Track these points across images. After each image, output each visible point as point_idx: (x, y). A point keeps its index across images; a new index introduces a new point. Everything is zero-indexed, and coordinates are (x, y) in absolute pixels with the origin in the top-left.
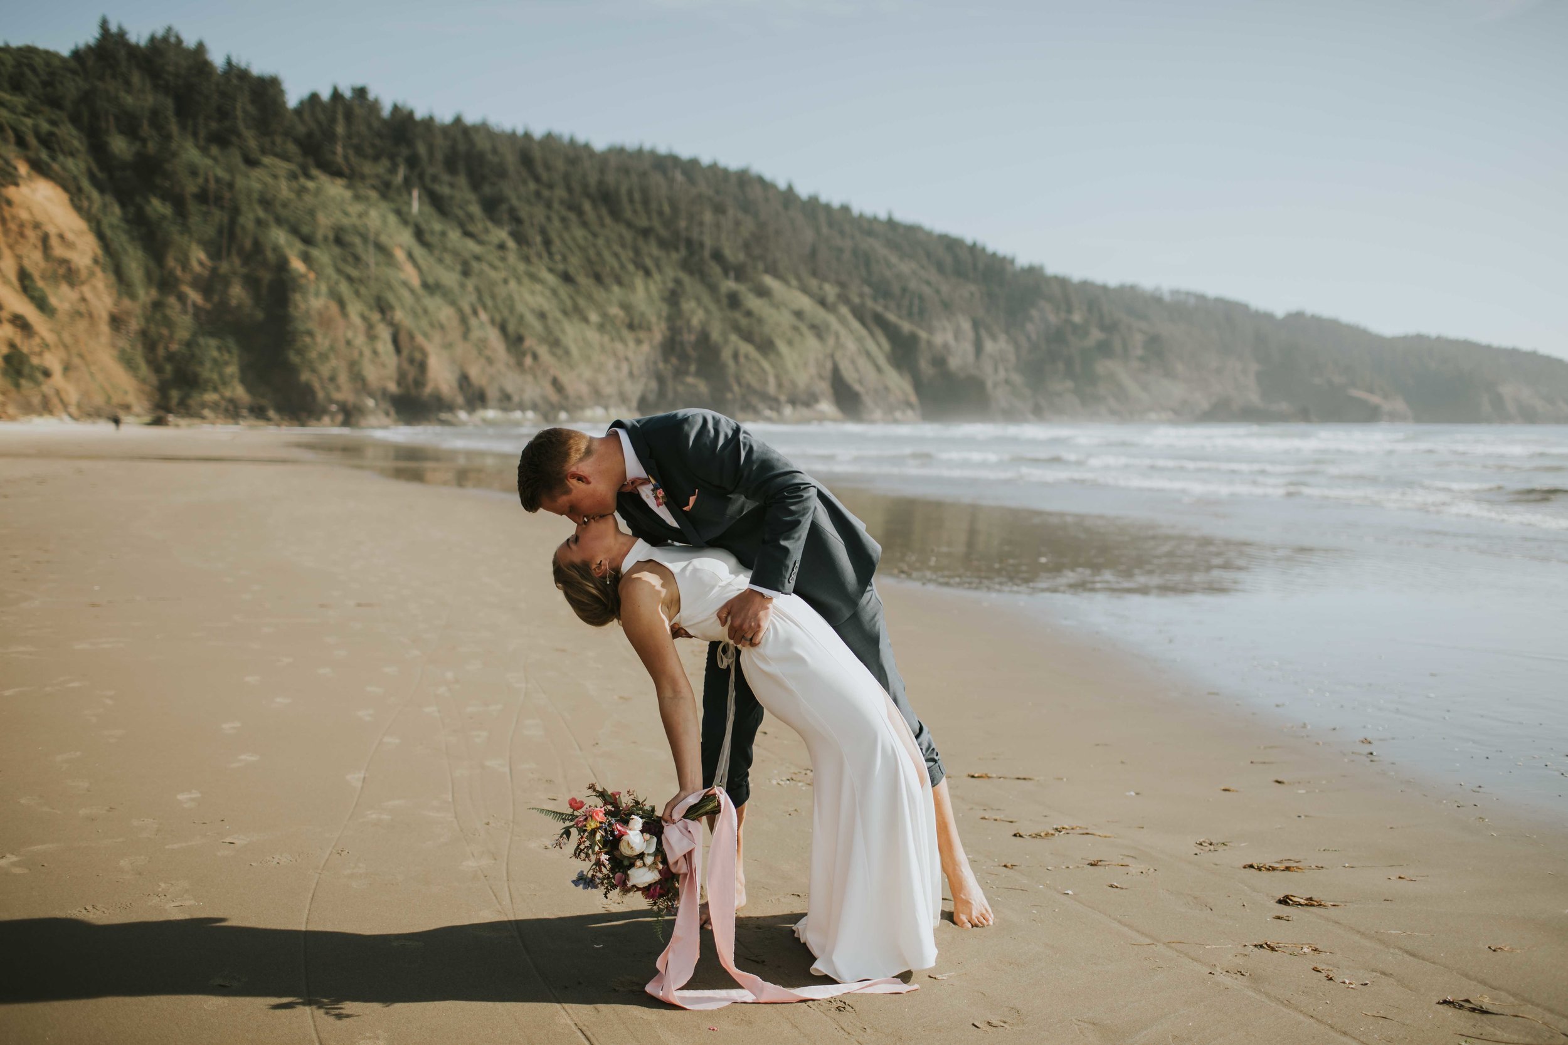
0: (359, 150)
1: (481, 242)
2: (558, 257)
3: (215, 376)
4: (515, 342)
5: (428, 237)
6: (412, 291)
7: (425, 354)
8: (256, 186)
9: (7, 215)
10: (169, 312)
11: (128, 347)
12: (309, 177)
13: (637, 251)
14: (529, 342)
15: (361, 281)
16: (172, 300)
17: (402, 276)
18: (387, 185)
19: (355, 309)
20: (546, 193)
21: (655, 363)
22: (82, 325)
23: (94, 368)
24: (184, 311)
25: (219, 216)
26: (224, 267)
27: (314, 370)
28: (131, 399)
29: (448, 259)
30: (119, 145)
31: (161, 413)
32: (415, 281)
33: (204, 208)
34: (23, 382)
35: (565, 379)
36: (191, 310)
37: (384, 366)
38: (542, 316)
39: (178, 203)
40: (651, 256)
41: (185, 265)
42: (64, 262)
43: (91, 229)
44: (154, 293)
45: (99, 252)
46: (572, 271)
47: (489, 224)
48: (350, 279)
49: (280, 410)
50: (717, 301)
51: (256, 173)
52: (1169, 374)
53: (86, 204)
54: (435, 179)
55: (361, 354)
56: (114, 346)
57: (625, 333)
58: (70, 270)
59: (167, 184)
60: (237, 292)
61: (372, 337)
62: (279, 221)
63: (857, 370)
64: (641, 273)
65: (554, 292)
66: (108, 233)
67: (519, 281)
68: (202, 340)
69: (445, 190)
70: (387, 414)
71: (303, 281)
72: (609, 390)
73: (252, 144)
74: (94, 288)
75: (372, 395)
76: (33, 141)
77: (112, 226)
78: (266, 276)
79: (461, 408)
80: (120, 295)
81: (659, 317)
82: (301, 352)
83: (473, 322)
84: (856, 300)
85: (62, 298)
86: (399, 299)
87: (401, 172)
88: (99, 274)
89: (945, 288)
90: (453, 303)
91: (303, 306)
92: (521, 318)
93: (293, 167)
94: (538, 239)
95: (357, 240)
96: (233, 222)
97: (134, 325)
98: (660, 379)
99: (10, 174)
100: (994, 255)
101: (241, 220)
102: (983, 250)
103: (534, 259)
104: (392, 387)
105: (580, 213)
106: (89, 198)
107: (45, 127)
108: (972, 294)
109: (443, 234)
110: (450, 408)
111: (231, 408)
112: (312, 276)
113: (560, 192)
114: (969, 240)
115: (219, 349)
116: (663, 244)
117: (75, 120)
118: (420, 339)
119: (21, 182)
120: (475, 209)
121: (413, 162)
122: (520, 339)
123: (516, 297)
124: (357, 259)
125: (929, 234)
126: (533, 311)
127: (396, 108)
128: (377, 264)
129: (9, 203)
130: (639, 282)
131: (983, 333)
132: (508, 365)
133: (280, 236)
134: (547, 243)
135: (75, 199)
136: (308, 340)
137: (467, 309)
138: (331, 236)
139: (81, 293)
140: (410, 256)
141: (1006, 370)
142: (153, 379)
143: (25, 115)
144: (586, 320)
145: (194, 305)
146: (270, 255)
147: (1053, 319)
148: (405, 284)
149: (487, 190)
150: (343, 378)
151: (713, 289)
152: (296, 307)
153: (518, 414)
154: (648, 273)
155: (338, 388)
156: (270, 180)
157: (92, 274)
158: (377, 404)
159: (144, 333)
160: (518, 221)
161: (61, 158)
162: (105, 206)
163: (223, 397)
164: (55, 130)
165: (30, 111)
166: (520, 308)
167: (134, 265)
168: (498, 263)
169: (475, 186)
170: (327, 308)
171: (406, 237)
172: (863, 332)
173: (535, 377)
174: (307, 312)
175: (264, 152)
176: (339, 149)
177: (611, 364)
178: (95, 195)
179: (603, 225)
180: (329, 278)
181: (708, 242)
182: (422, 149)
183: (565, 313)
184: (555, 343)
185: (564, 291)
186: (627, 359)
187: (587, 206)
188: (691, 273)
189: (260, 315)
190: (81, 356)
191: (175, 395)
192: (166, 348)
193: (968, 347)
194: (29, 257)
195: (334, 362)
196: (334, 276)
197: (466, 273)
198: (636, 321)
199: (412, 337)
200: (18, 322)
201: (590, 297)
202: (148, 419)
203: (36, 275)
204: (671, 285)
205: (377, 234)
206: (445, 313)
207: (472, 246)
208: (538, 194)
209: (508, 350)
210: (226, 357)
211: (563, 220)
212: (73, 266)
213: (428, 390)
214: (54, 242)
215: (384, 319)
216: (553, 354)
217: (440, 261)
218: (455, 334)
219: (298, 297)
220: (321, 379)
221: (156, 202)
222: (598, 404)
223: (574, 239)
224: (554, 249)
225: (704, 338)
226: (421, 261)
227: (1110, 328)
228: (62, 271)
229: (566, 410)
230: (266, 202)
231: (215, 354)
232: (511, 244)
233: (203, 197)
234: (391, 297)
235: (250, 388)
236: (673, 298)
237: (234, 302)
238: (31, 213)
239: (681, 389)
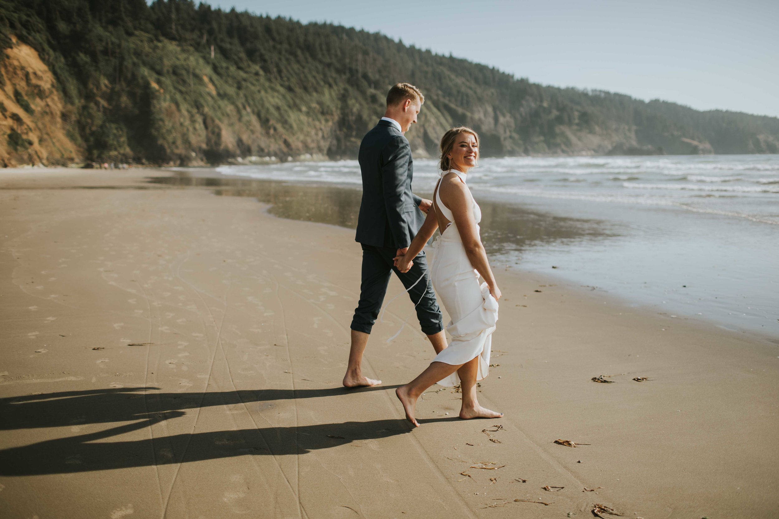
0: (183, 27)
1: (246, 72)
2: (285, 79)
3: (115, 143)
4: (265, 122)
5: (220, 70)
6: (212, 97)
7: (220, 129)
8: (132, 46)
9: (7, 63)
10: (91, 111)
11: (71, 130)
12: (159, 41)
13: (325, 75)
14: (272, 122)
15: (187, 93)
16: (92, 105)
17: (207, 90)
18: (198, 44)
19: (184, 107)
20: (278, 46)
21: (335, 131)
22: (47, 118)
23: (54, 140)
24: (99, 111)
25: (114, 61)
26: (118, 88)
27: (164, 139)
28: (74, 155)
29: (230, 81)
30: (62, 27)
31: (89, 162)
32: (214, 92)
33: (106, 58)
34: (19, 148)
35: (290, 140)
36: (102, 109)
37: (199, 135)
38: (278, 108)
39: (93, 55)
40: (332, 77)
41: (98, 87)
42: (37, 86)
43: (50, 69)
44: (83, 101)
45: (54, 81)
46: (292, 86)
47: (250, 63)
48: (181, 92)
49: (148, 159)
50: (366, 99)
51: (132, 39)
52: (592, 132)
53: (47, 57)
54: (222, 40)
55: (188, 130)
56: (64, 128)
57: (320, 116)
58: (40, 90)
59: (87, 46)
60: (125, 100)
61: (193, 121)
62: (145, 64)
63: (436, 133)
64: (327, 86)
65: (284, 96)
66: (59, 71)
67: (266, 91)
68: (107, 125)
69: (228, 46)
70: (202, 160)
71: (157, 94)
72: (312, 145)
73: (130, 24)
74: (53, 100)
75: (194, 150)
76: (18, 25)
77: (60, 68)
78: (139, 91)
79: (239, 156)
80: (66, 103)
81: (337, 108)
82: (158, 129)
83: (244, 112)
84: (435, 98)
85: (37, 105)
86: (206, 101)
87: (205, 38)
88: (55, 93)
89: (479, 91)
90: (233, 103)
91: (158, 106)
92: (268, 110)
93: (150, 36)
94: (275, 70)
95: (184, 72)
96: (121, 64)
97: (74, 118)
98: (338, 140)
99: (8, 42)
100: (503, 73)
101: (125, 63)
102: (498, 71)
103: (273, 80)
104: (204, 146)
105: (296, 56)
106: (48, 54)
107: (24, 18)
108: (492, 94)
109: (227, 68)
110: (234, 156)
111: (124, 158)
112: (162, 91)
113: (285, 46)
114: (491, 66)
115: (117, 129)
116: (338, 71)
117: (39, 14)
118: (217, 121)
119: (13, 46)
120: (243, 55)
121: (211, 32)
122: (267, 120)
123: (265, 99)
124: (184, 82)
125: (470, 63)
126: (273, 106)
127: (201, 5)
128: (195, 84)
129: (8, 57)
130: (326, 91)
131: (498, 113)
132: (261, 134)
133: (145, 71)
134: (280, 71)
135: (41, 54)
136: (161, 123)
137: (240, 106)
138: (171, 70)
139: (46, 102)
140: (211, 80)
141: (510, 131)
142: (84, 145)
143: (14, 12)
144: (300, 110)
145: (103, 107)
146: (140, 81)
147: (533, 105)
148: (209, 94)
149: (248, 45)
150: (179, 142)
151: (363, 93)
152: (155, 107)
153: (267, 159)
154: (330, 86)
155: (177, 147)
156: (139, 43)
157: (51, 92)
158: (197, 155)
159: (79, 122)
160: (265, 61)
161: (33, 33)
162: (56, 58)
163: (119, 153)
164: (29, 19)
165: (16, 10)
166: (267, 105)
167: (72, 87)
168: (255, 82)
169: (243, 44)
170: (170, 107)
171: (208, 70)
172: (439, 114)
173: (275, 140)
174: (160, 109)
175: (135, 28)
176: (173, 27)
177: (313, 132)
178: (51, 52)
179: (307, 62)
180: (170, 92)
181: (360, 70)
182: (215, 25)
183: (289, 107)
184: (285, 122)
185: (289, 96)
186: (321, 129)
187: (299, 53)
188: (352, 85)
189: (137, 112)
190: (48, 134)
191: (95, 153)
192: (90, 129)
193: (491, 120)
194: (19, 85)
195: (174, 134)
196: (173, 91)
197: (239, 88)
198: (325, 111)
199: (213, 121)
200: (15, 118)
201: (302, 99)
202: (82, 165)
203: (23, 94)
204: (342, 92)
205: (194, 69)
206: (230, 108)
207: (242, 74)
208: (274, 47)
209: (262, 126)
210: (120, 133)
211: (287, 60)
212: (42, 89)
213: (222, 147)
214: (32, 76)
215: (198, 112)
216: (284, 128)
217: (226, 82)
218: (234, 119)
219: (155, 102)
220: (168, 143)
221: (82, 55)
222: (307, 152)
223: (293, 69)
224: (283, 75)
225: (359, 118)
226: (216, 82)
227: (562, 109)
228: (36, 91)
229: (292, 156)
230: (137, 54)
231: (115, 131)
232: (261, 72)
233: (105, 52)
234: (202, 101)
235: (132, 149)
236: (343, 98)
237: (123, 105)
238: (19, 62)
239: (348, 144)
